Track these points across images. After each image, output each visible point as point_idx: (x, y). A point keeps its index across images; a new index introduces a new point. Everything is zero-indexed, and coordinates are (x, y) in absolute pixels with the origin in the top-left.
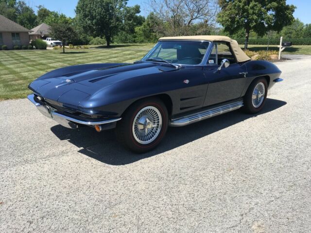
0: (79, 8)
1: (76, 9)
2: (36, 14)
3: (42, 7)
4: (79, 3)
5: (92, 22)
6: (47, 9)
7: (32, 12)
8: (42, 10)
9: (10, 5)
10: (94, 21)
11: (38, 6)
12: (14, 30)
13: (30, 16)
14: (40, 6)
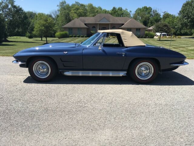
0: (181, 12)
1: (179, 12)
2: (162, 17)
3: (166, 13)
4: (182, 9)
5: (187, 21)
6: (169, 13)
7: (160, 15)
8: (166, 14)
9: (148, 13)
10: (189, 20)
11: (164, 12)
12: (138, 27)
13: (157, 18)
14: (165, 12)
